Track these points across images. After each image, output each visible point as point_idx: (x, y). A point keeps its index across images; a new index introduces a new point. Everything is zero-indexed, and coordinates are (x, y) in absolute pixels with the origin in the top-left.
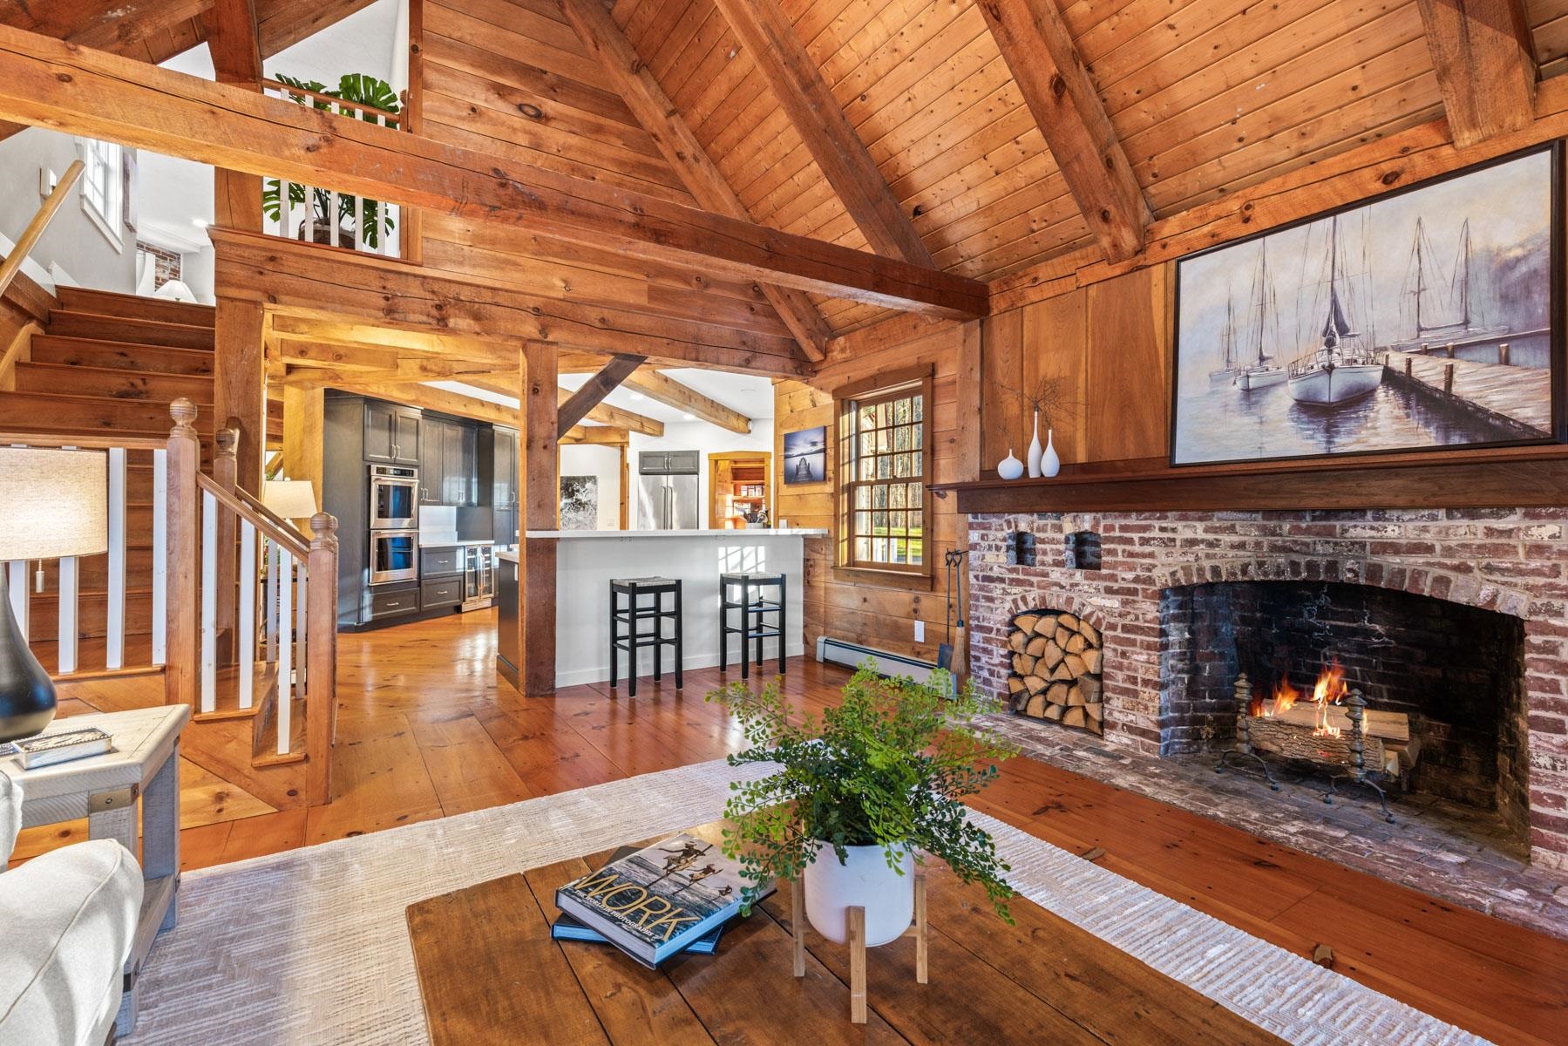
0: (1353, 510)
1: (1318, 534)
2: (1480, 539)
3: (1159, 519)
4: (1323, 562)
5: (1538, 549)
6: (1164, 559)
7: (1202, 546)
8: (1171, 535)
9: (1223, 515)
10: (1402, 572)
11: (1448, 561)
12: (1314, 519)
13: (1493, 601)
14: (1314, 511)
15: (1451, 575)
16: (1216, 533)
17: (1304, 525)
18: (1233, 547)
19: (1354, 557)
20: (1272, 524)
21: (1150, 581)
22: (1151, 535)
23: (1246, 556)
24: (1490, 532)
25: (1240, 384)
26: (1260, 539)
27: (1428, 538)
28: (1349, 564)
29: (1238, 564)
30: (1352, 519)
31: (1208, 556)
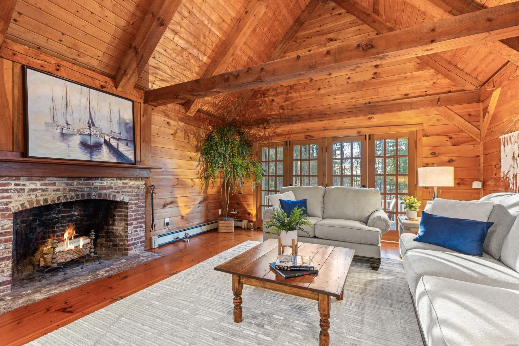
0: (96, 178)
1: (85, 185)
2: (122, 185)
3: (14, 180)
4: (86, 193)
5: (130, 187)
6: (16, 198)
7: (39, 191)
8: (22, 187)
9: (51, 178)
10: (106, 194)
11: (116, 191)
12: (84, 180)
13: (123, 200)
14: (84, 178)
15: (116, 194)
16: (46, 185)
17: (81, 182)
18: (54, 191)
19: (95, 191)
20: (70, 182)
21: (8, 209)
22: (9, 187)
23: (58, 194)
24: (124, 183)
25: (59, 131)
26: (65, 187)
27: (112, 185)
28: (93, 194)
29: (56, 197)
30: (95, 180)
31: (42, 195)
